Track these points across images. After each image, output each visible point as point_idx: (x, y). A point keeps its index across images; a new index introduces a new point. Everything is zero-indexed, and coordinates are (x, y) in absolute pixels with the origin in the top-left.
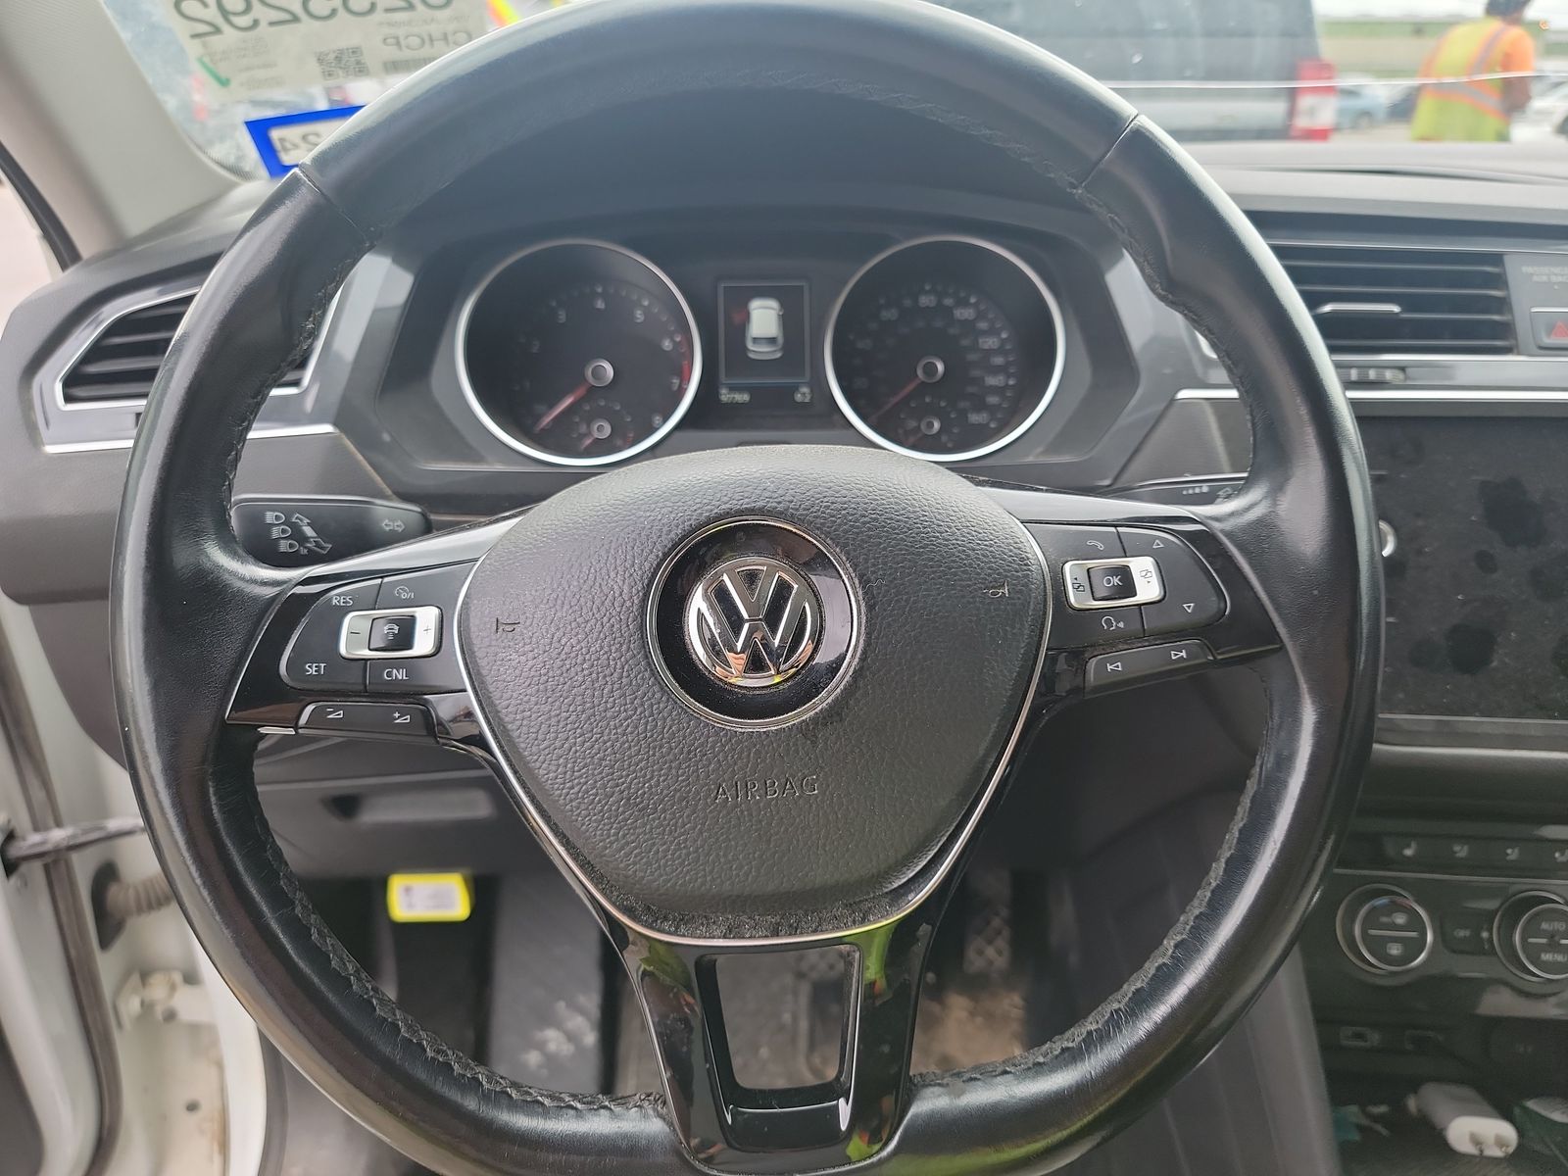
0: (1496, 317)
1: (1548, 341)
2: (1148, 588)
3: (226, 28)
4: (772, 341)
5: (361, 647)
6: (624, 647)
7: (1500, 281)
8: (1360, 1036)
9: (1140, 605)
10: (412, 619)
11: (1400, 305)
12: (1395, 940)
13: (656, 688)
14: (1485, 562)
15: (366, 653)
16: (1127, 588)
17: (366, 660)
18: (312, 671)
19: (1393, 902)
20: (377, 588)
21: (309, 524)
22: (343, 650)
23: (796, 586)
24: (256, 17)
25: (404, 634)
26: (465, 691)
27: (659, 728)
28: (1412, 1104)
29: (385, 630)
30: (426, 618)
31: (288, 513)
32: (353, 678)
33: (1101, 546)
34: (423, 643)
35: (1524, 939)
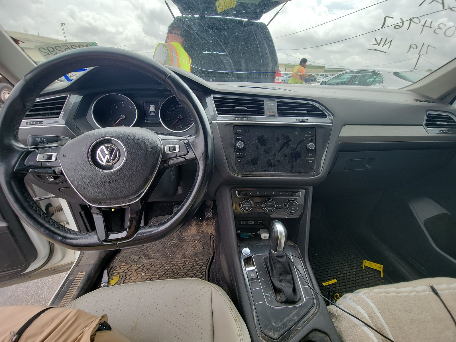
0: (262, 110)
1: (269, 114)
2: (177, 150)
3: (50, 54)
4: (154, 112)
5: (41, 160)
6: (84, 159)
7: (263, 104)
8: (251, 222)
9: (176, 152)
10: (52, 155)
11: (247, 108)
12: (247, 207)
13: (90, 165)
14: (258, 148)
15: (42, 161)
16: (174, 150)
17: (42, 162)
18: (31, 163)
19: (247, 201)
20: (45, 150)
21: (45, 140)
22: (37, 160)
23: (115, 149)
24: (56, 52)
25: (50, 157)
26: (60, 167)
27: (90, 172)
28: (259, 232)
29: (46, 157)
30: (54, 155)
31: (41, 138)
32: (40, 165)
33: (172, 143)
34: (53, 159)
35: (266, 206)
